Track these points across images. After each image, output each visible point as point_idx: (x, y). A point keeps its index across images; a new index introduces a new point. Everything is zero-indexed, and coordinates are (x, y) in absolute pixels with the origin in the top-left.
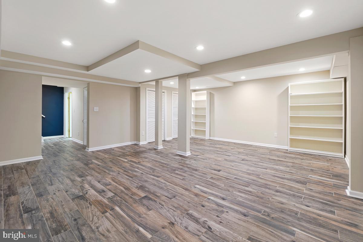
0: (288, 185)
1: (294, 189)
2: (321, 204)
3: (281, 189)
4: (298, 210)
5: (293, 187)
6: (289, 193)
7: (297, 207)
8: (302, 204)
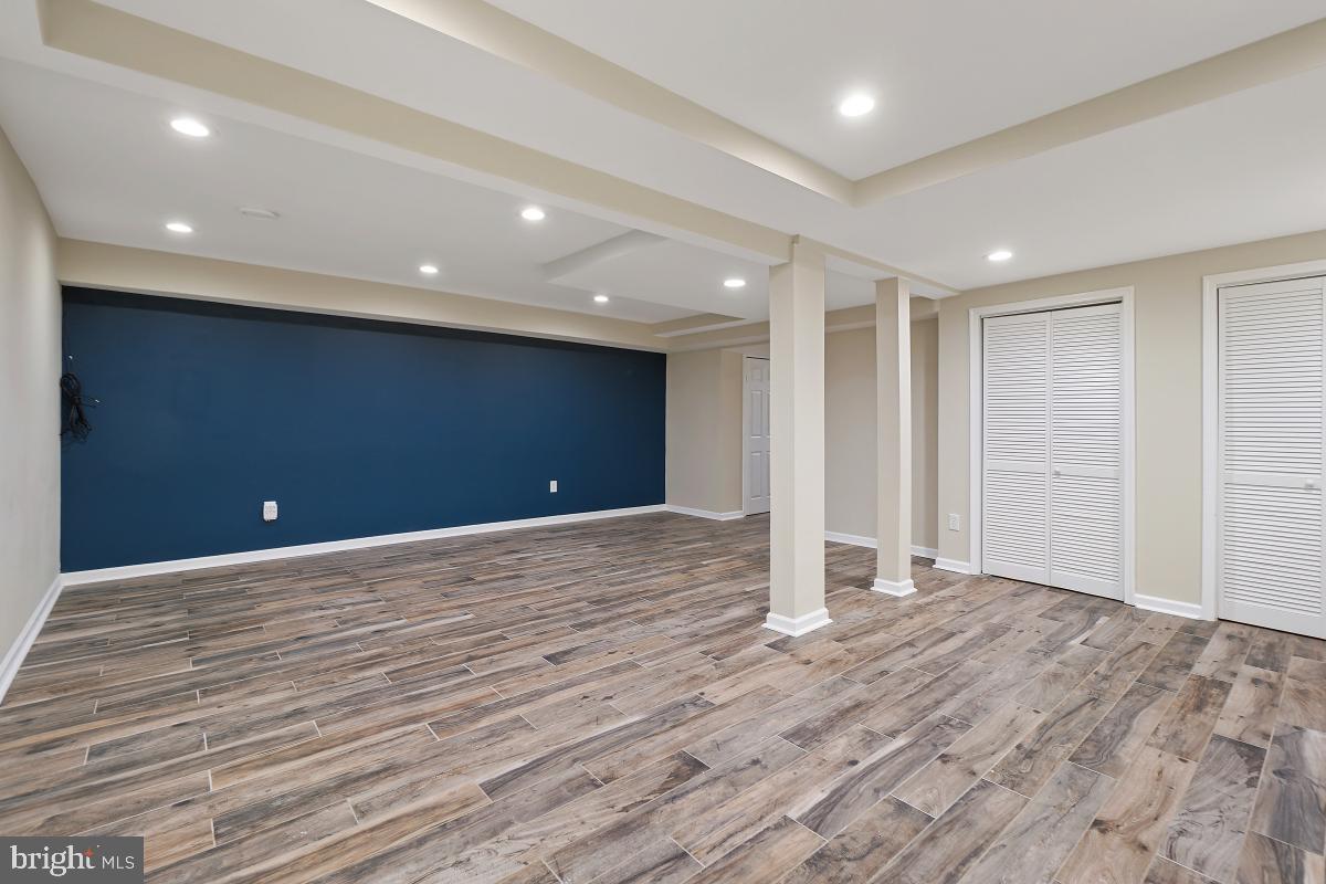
0: (290, 760)
1: (254, 756)
2: (138, 758)
3: (298, 727)
4: (205, 701)
5: (266, 765)
6: (259, 731)
7: (211, 705)
8: (199, 721)
